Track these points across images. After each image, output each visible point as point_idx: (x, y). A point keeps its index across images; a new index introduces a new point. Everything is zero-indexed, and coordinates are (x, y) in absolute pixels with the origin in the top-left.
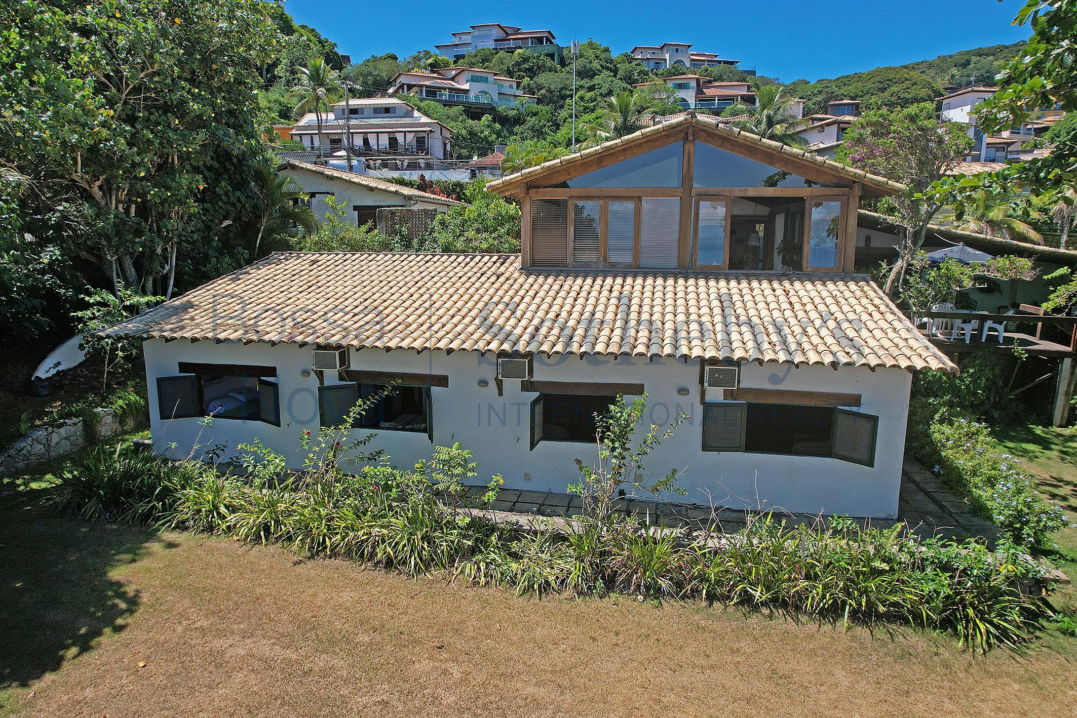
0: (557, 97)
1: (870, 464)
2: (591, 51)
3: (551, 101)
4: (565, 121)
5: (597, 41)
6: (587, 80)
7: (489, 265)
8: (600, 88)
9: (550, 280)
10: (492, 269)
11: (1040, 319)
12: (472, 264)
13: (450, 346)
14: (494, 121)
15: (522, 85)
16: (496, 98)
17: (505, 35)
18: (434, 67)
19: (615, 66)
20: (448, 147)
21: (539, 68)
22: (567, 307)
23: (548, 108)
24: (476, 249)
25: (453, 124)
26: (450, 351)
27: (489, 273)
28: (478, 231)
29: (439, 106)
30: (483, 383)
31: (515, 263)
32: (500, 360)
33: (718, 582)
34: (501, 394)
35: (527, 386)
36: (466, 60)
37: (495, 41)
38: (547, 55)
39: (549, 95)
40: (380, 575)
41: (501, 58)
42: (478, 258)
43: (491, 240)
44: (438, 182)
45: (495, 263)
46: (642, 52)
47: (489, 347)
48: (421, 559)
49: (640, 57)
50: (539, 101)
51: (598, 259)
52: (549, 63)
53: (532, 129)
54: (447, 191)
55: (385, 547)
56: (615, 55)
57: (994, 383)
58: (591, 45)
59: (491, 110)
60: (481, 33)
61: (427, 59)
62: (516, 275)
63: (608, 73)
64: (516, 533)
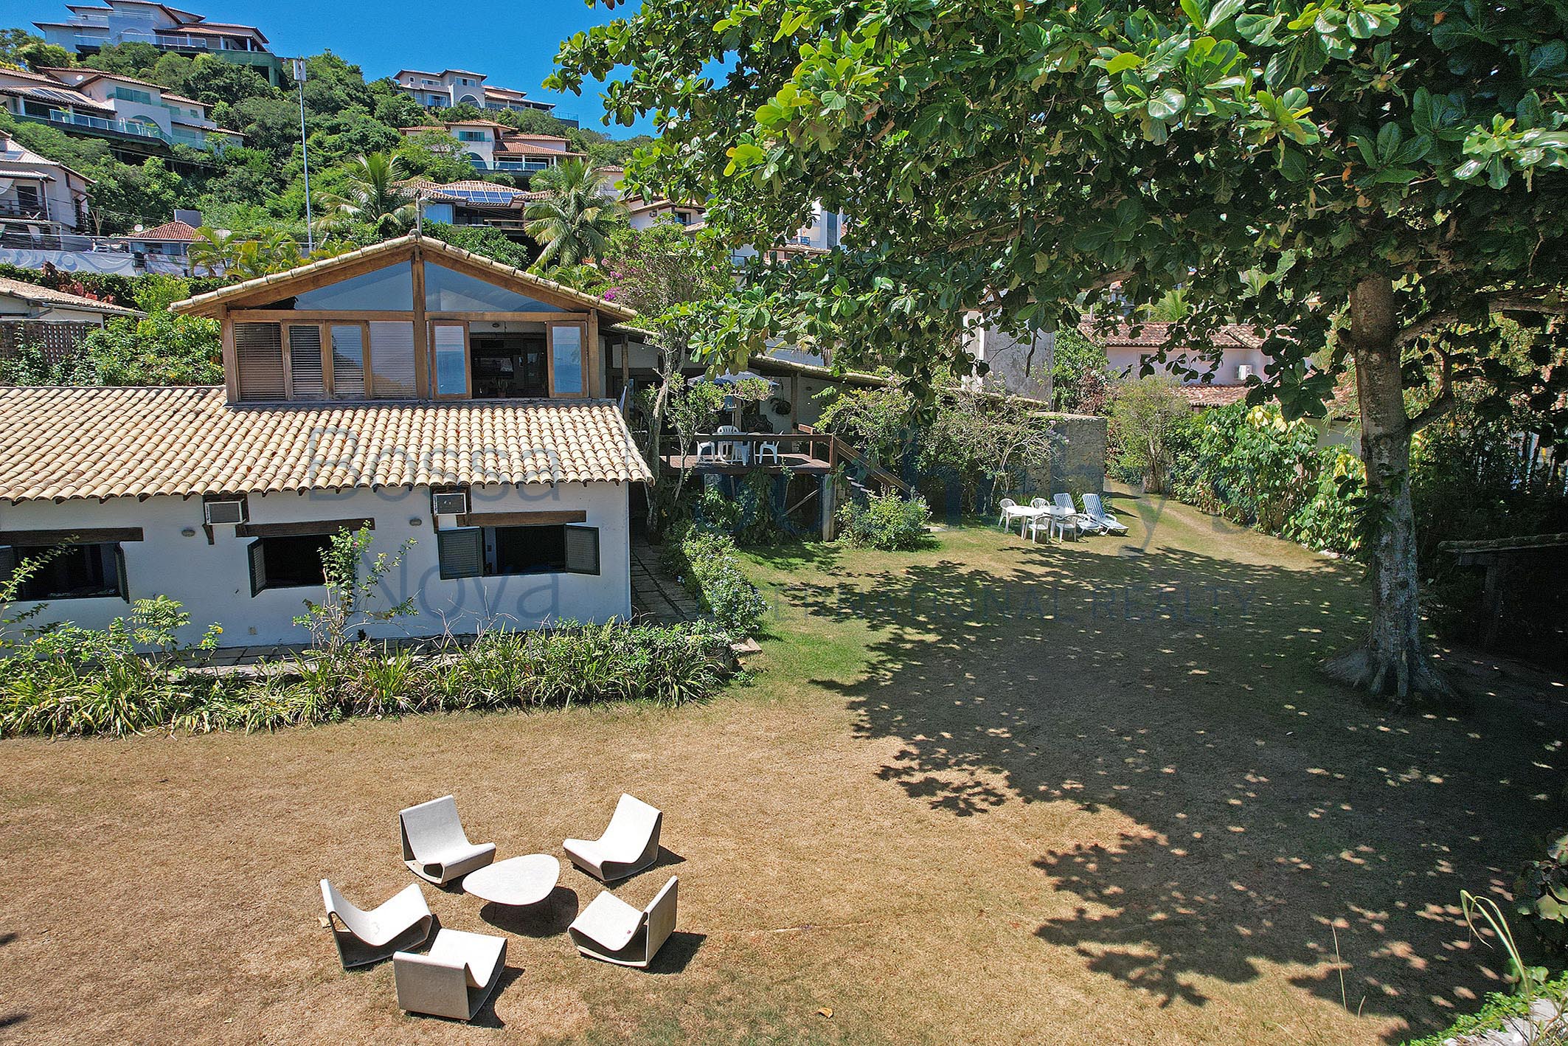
0: (278, 137)
1: (596, 571)
2: (329, 70)
3: (267, 144)
4: (294, 176)
5: (339, 55)
6: (326, 116)
7: (183, 400)
8: (348, 131)
9: (265, 416)
10: (188, 406)
11: (811, 438)
12: (159, 399)
13: (144, 491)
14: (168, 166)
15: (215, 112)
16: (168, 130)
17: (174, 24)
18: (37, 61)
19: (370, 97)
20: (85, 208)
21: (242, 87)
22: (285, 445)
23: (264, 154)
24: (160, 378)
25: (88, 167)
26: (143, 497)
27: (185, 410)
28: (160, 354)
29: (58, 135)
30: (189, 532)
31: (218, 400)
32: (207, 504)
33: (456, 691)
34: (211, 542)
35: (243, 531)
36: (102, 57)
37: (157, 32)
38: (255, 68)
39: (261, 133)
40: (77, 743)
41: (170, 64)
42: (166, 393)
43: (182, 367)
44: (79, 275)
45: (191, 398)
46: (412, 80)
47: (193, 489)
48: (129, 719)
49: (409, 86)
50: (247, 142)
51: (324, 390)
52: (259, 81)
53: (239, 185)
54: (98, 290)
55: (81, 714)
56: (369, 79)
57: (767, 503)
58: (329, 60)
59: (162, 148)
60: (129, 14)
61: (19, 45)
62: (221, 411)
63: (360, 107)
64: (243, 681)
